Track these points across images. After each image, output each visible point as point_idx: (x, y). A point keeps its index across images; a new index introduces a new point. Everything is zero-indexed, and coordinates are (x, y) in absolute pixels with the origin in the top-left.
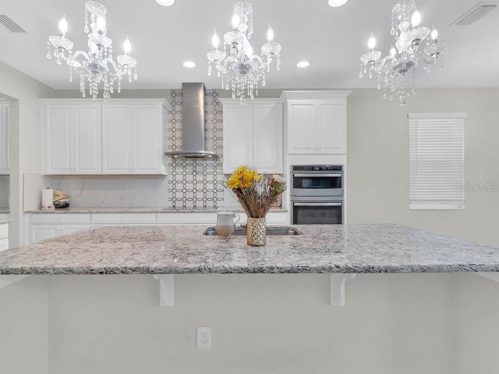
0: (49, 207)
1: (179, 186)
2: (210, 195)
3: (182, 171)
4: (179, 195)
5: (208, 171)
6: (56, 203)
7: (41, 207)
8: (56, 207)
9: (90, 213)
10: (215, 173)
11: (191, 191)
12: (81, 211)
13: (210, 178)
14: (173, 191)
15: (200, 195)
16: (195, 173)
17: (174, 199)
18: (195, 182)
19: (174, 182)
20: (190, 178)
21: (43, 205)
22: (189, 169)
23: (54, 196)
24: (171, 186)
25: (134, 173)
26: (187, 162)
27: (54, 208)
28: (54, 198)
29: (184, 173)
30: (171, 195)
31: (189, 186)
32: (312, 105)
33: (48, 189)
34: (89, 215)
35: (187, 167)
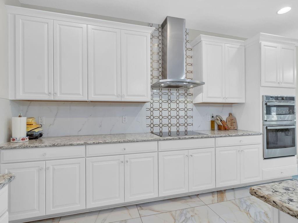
0: (22, 139)
1: (156, 113)
2: (182, 121)
3: (158, 99)
4: (156, 121)
5: (180, 100)
6: (29, 133)
7: (10, 138)
8: (30, 139)
9: (86, 144)
10: (186, 102)
11: (166, 117)
12: (75, 143)
13: (182, 106)
14: (151, 117)
15: (174, 121)
16: (169, 102)
17: (152, 126)
18: (169, 109)
19: (152, 109)
20: (165, 106)
21: (14, 136)
22: (165, 98)
23: (27, 125)
24: (148, 113)
25: (123, 100)
26: (163, 91)
27: (28, 140)
28: (27, 128)
29: (161, 101)
30: (149, 122)
31: (165, 113)
32: (276, 47)
33: (20, 116)
34: (83, 147)
35: (163, 95)
